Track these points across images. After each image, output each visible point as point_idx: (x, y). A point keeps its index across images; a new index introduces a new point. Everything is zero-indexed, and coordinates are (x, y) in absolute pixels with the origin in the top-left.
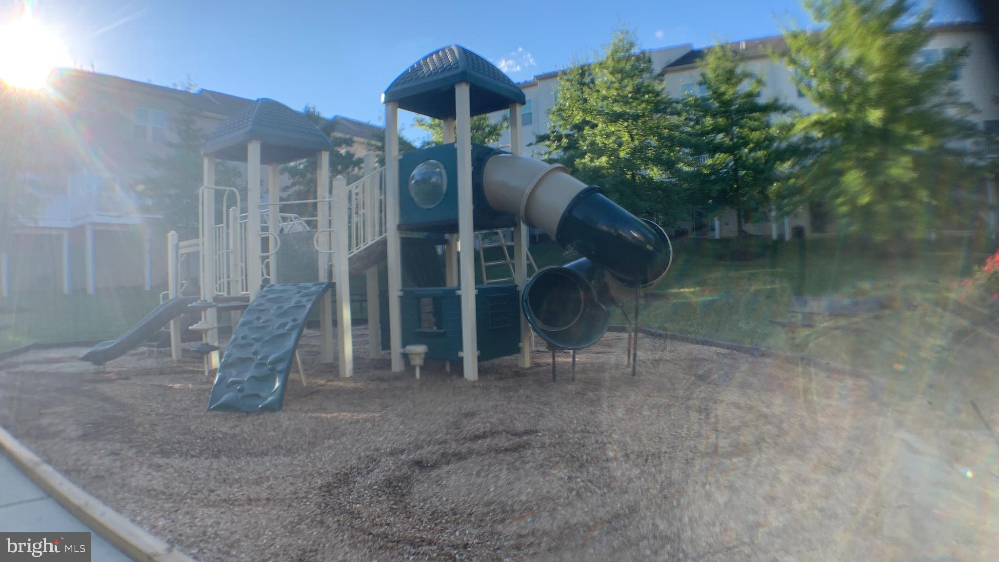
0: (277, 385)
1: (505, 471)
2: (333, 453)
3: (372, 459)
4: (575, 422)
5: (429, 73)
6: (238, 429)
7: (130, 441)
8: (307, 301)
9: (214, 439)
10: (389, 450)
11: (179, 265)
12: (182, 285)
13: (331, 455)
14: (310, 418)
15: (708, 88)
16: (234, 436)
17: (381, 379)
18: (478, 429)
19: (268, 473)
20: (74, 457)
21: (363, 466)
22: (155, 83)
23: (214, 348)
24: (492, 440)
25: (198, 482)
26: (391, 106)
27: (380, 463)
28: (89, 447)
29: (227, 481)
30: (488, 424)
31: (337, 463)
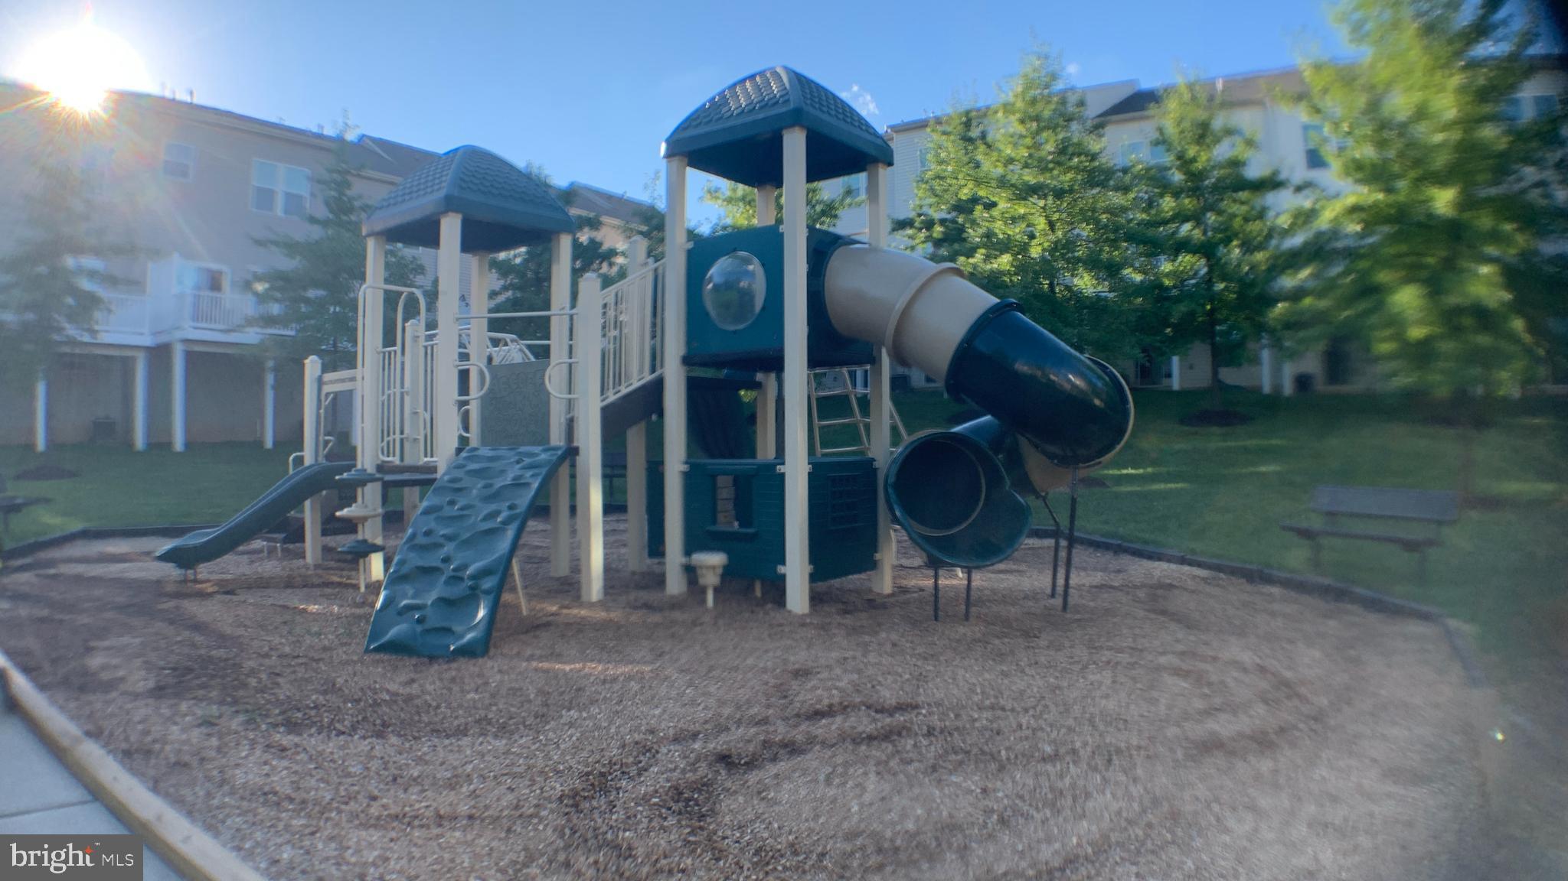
0: (481, 613)
1: (873, 777)
2: (578, 735)
3: (644, 747)
4: (979, 691)
5: (739, 110)
6: (415, 686)
7: (235, 702)
8: (532, 476)
9: (376, 704)
10: (671, 732)
11: (322, 411)
12: (326, 443)
13: (574, 738)
14: (536, 670)
15: (1168, 150)
16: (409, 699)
17: (647, 606)
18: (820, 701)
19: (469, 768)
20: (140, 727)
21: (631, 760)
22: (288, 123)
23: (376, 549)
24: (845, 720)
25: (349, 780)
26: (676, 161)
27: (659, 756)
28: (166, 711)
29: (399, 780)
30: (834, 692)
31: (585, 754)
